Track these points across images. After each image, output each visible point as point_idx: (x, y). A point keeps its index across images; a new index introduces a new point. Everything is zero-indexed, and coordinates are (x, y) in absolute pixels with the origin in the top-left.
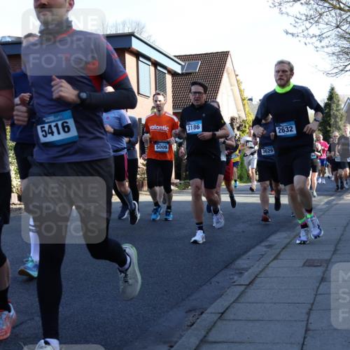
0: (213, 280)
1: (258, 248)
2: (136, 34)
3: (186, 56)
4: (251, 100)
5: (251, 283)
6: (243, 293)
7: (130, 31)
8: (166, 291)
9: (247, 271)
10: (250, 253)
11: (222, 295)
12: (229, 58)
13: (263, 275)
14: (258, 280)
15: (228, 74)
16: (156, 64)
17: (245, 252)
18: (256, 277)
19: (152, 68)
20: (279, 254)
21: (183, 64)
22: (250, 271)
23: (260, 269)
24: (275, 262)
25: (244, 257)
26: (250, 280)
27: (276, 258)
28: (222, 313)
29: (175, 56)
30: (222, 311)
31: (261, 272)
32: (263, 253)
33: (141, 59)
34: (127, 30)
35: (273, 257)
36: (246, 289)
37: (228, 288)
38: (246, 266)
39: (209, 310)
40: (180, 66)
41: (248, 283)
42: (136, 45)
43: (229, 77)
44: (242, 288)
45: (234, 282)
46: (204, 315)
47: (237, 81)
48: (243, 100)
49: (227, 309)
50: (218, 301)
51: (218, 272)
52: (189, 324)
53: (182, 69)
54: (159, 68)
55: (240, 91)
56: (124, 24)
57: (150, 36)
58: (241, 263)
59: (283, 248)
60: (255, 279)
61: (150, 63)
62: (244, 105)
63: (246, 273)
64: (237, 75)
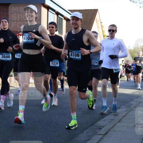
0: (85, 131)
5: (106, 134)
6: (101, 138)
9: (104, 127)
11: (90, 139)
12: (98, 12)
13: (112, 130)
14: (110, 132)
15: (97, 21)
16: (58, 14)
18: (109, 130)
19: (56, 16)
20: (121, 119)
22: (105, 127)
23: (111, 127)
24: (119, 123)
25: (102, 120)
27: (119, 121)
29: (69, 10)
31: (111, 128)
32: (113, 119)
33: (50, 10)
35: (118, 121)
36: (103, 136)
37: (93, 136)
38: (103, 125)
41: (104, 134)
42: (48, 2)
43: (97, 23)
44: (101, 136)
45: (97, 133)
47: (102, 26)
48: (104, 36)
51: (88, 127)
54: (59, 16)
55: (103, 31)
58: (100, 123)
59: (124, 116)
60: (108, 132)
61: (55, 13)
63: (103, 129)
64: (101, 23)
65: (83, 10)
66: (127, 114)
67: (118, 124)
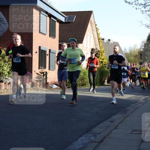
1: (105, 122)
3: (68, 12)
4: (103, 39)
5: (102, 141)
6: (97, 146)
9: (99, 134)
10: (101, 125)
11: (85, 147)
13: (108, 137)
14: (105, 140)
15: (91, 24)
16: (50, 16)
17: (98, 124)
18: (105, 138)
19: (48, 18)
20: (117, 126)
21: (66, 17)
25: (98, 127)
26: (101, 140)
27: (116, 128)
29: (62, 12)
31: (107, 135)
32: (108, 125)
33: (42, 12)
35: (114, 127)
36: (98, 144)
37: (88, 144)
38: (98, 132)
40: (64, 18)
41: (100, 141)
43: (91, 26)
44: (97, 144)
45: (92, 140)
47: (96, 28)
48: (99, 39)
53: (65, 20)
54: (52, 18)
55: (97, 34)
58: (96, 130)
59: (120, 123)
60: (103, 139)
61: (47, 15)
62: (99, 42)
63: (98, 136)
64: (96, 25)
65: (77, 12)
66: (123, 120)
67: (114, 131)
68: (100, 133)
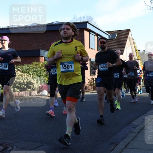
0: (122, 130)
1: (142, 116)
2: (89, 22)
3: (111, 31)
4: (139, 51)
5: (139, 132)
6: (136, 136)
7: (86, 21)
8: (101, 135)
10: (139, 119)
11: (126, 137)
12: (130, 32)
14: (142, 131)
15: (129, 39)
16: (97, 35)
17: (137, 118)
18: (142, 129)
19: (96, 37)
21: (109, 35)
22: (139, 127)
25: (136, 120)
26: (139, 131)
28: (126, 145)
29: (106, 32)
30: (126, 144)
31: (144, 127)
33: (91, 33)
34: (85, 20)
36: (137, 134)
37: (129, 134)
38: (137, 124)
39: (120, 144)
42: (89, 27)
43: (130, 41)
44: (135, 134)
45: (132, 132)
46: (118, 146)
47: (134, 42)
48: (136, 51)
49: (128, 143)
50: (125, 139)
51: (124, 127)
52: (111, 149)
53: (109, 37)
54: (99, 37)
55: (135, 47)
56: (84, 17)
57: (95, 23)
58: (135, 123)
61: (95, 35)
62: (136, 53)
63: (137, 128)
64: (133, 40)
65: (118, 31)
68: (139, 125)
